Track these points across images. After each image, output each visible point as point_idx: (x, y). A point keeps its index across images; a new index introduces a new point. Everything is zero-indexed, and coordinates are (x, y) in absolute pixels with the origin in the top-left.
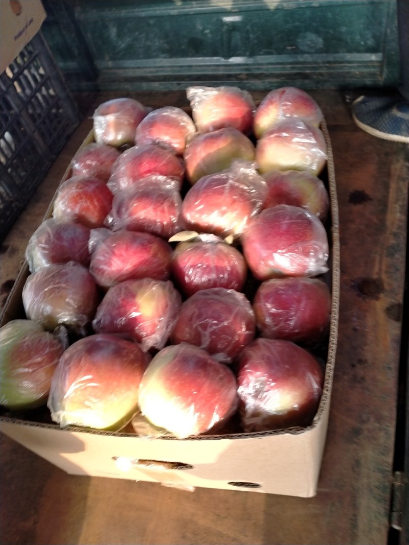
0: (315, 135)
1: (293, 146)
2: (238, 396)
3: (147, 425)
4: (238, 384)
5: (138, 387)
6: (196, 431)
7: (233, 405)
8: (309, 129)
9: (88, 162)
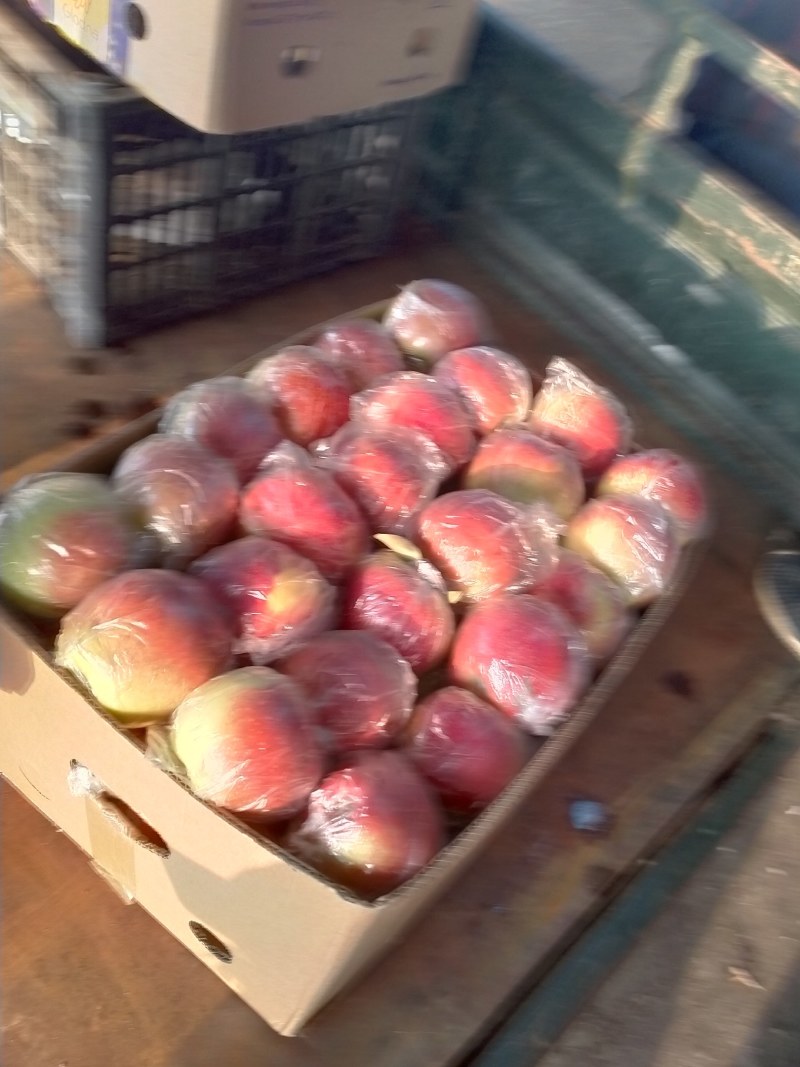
0: (668, 551)
1: (629, 543)
2: (307, 799)
3: (165, 746)
4: (320, 785)
5: (191, 690)
6: (220, 800)
7: (293, 804)
8: (667, 539)
9: (351, 344)
